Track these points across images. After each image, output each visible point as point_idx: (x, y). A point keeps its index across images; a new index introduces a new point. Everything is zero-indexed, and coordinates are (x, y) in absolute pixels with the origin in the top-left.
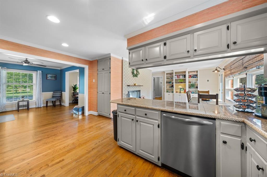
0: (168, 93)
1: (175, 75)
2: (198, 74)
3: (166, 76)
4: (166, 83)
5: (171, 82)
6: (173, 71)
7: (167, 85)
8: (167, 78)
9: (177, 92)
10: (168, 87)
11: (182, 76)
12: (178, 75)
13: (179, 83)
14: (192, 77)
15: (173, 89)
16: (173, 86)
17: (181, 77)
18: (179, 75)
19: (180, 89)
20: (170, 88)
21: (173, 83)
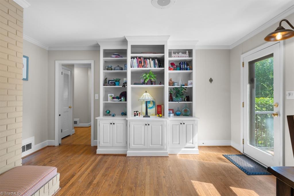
0: (110, 119)
1: (133, 58)
2: (194, 58)
3: (102, 59)
4: (104, 85)
5: (118, 81)
6: (125, 41)
7: (106, 92)
8: (107, 68)
9: (136, 114)
10: (110, 98)
11: (152, 62)
12: (140, 58)
13: (144, 83)
14: (178, 68)
15: (125, 105)
16: (124, 95)
17: (151, 67)
18: (145, 58)
19: (147, 102)
20: (116, 101)
21: (125, 84)
